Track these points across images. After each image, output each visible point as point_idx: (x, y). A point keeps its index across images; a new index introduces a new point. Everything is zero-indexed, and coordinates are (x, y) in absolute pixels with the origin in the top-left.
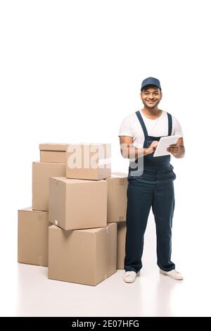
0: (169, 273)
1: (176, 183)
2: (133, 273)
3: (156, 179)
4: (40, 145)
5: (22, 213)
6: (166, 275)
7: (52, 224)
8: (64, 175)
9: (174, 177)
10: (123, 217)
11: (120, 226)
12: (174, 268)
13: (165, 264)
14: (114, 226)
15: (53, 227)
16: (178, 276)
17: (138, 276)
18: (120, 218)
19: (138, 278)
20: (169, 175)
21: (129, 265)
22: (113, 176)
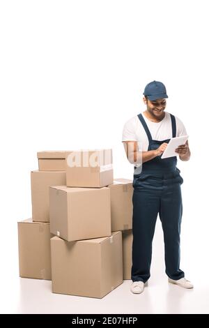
0: (178, 281)
1: (183, 187)
2: (141, 284)
3: (162, 184)
4: (39, 154)
5: (22, 225)
6: (175, 284)
7: (54, 235)
8: (64, 184)
9: (181, 181)
10: (128, 225)
11: (125, 234)
12: (183, 277)
13: (174, 272)
14: (118, 234)
15: (55, 238)
16: (188, 285)
17: (146, 286)
18: (125, 226)
19: (146, 288)
20: (176, 180)
21: (135, 275)
22: (116, 183)
